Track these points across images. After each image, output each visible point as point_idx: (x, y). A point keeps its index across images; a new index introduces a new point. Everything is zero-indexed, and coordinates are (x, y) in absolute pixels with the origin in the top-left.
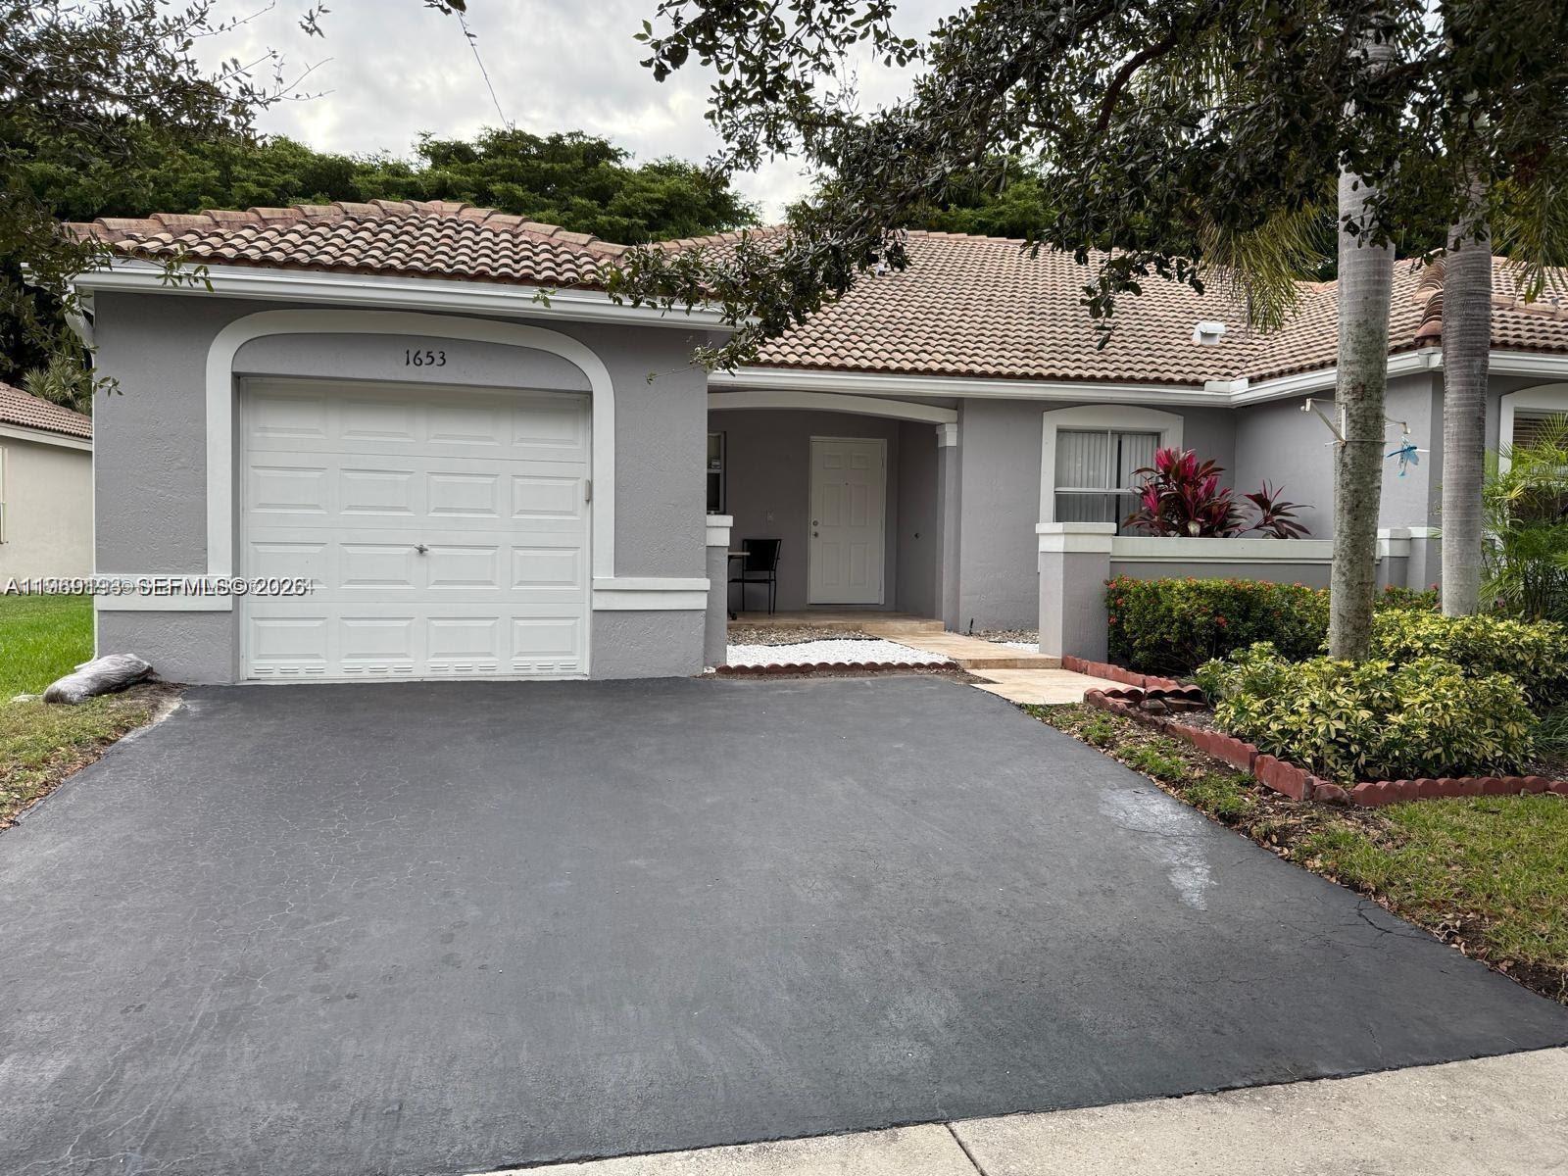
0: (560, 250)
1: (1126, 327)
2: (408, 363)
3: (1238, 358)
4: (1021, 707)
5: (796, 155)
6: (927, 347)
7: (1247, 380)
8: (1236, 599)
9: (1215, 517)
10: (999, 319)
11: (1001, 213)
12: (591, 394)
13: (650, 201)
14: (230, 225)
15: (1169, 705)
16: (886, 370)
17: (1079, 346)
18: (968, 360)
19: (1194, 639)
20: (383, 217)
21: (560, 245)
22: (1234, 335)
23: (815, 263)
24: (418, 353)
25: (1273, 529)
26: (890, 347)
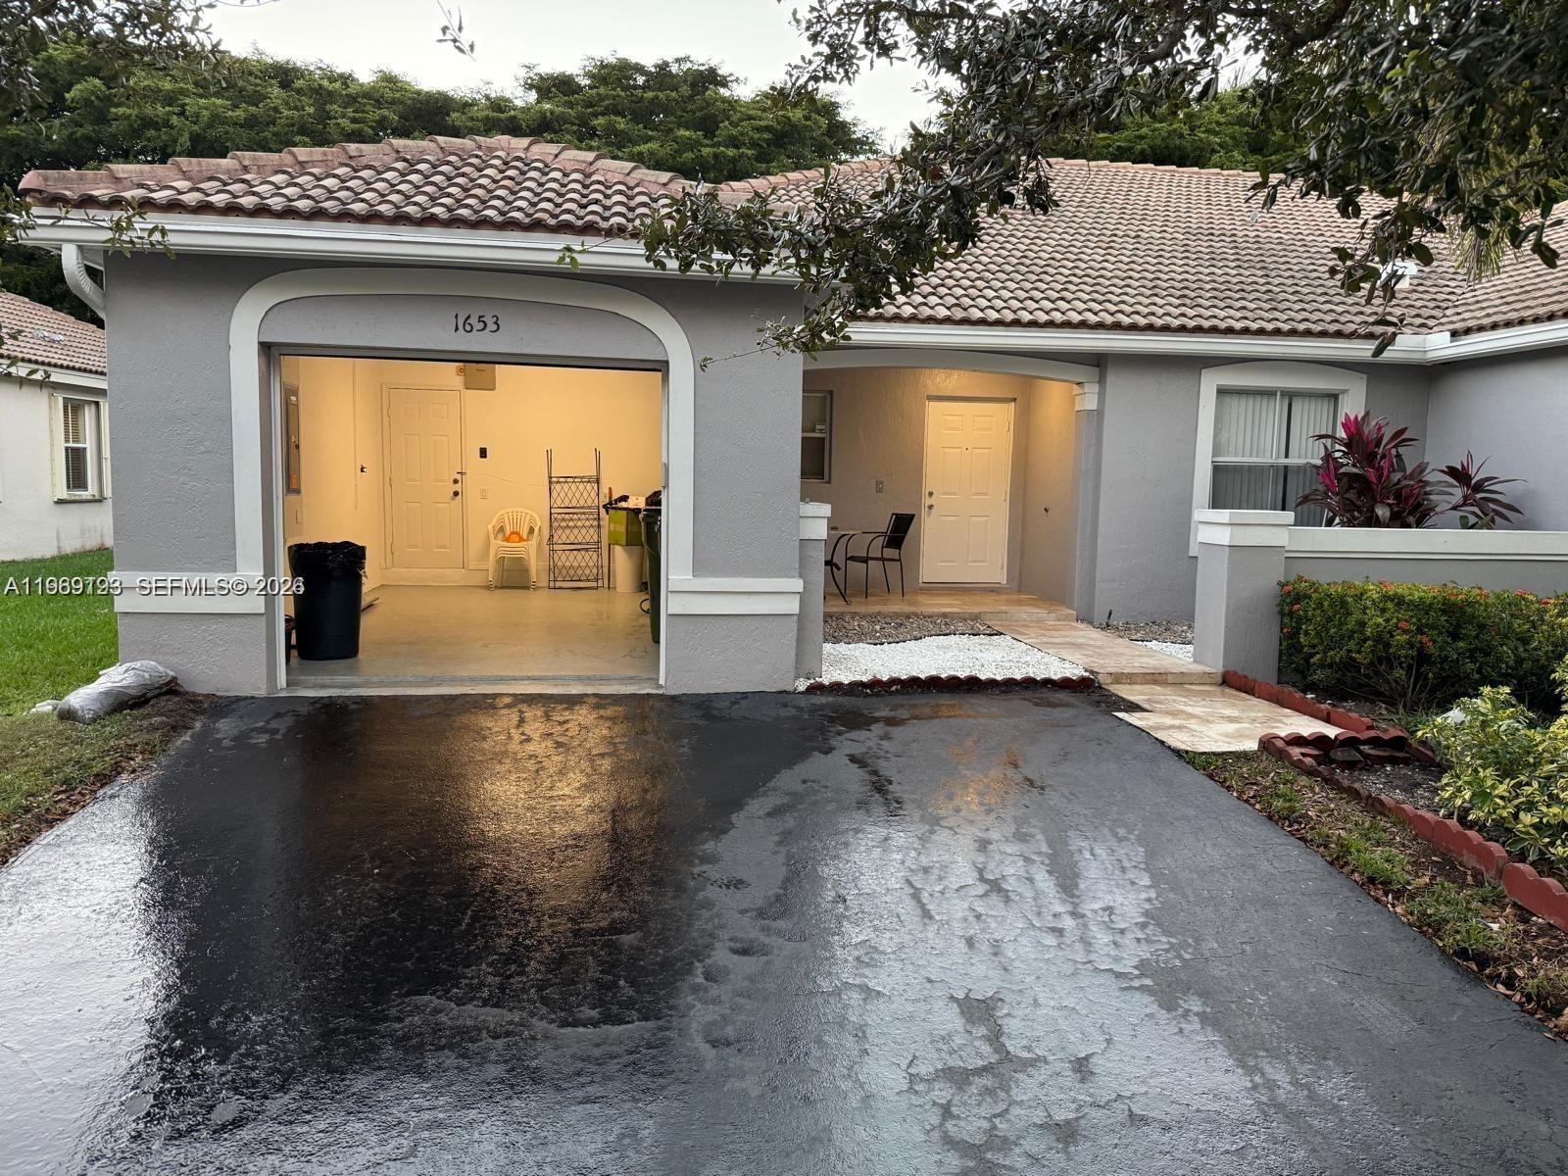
0: (637, 190)
1: (1296, 268)
2: (457, 329)
3: (1432, 304)
4: (1179, 753)
5: (904, 59)
6: (1065, 294)
7: (1448, 334)
8: (1444, 612)
9: (1407, 499)
10: (1149, 259)
11: (1142, 137)
12: (667, 362)
13: (758, 129)
14: (260, 169)
15: (1367, 756)
16: (1017, 323)
17: (1243, 290)
18: (1113, 308)
19: (1390, 661)
20: (441, 155)
21: (637, 185)
22: (1425, 275)
23: (927, 211)
24: (469, 317)
25: (1476, 509)
26: (1022, 294)
